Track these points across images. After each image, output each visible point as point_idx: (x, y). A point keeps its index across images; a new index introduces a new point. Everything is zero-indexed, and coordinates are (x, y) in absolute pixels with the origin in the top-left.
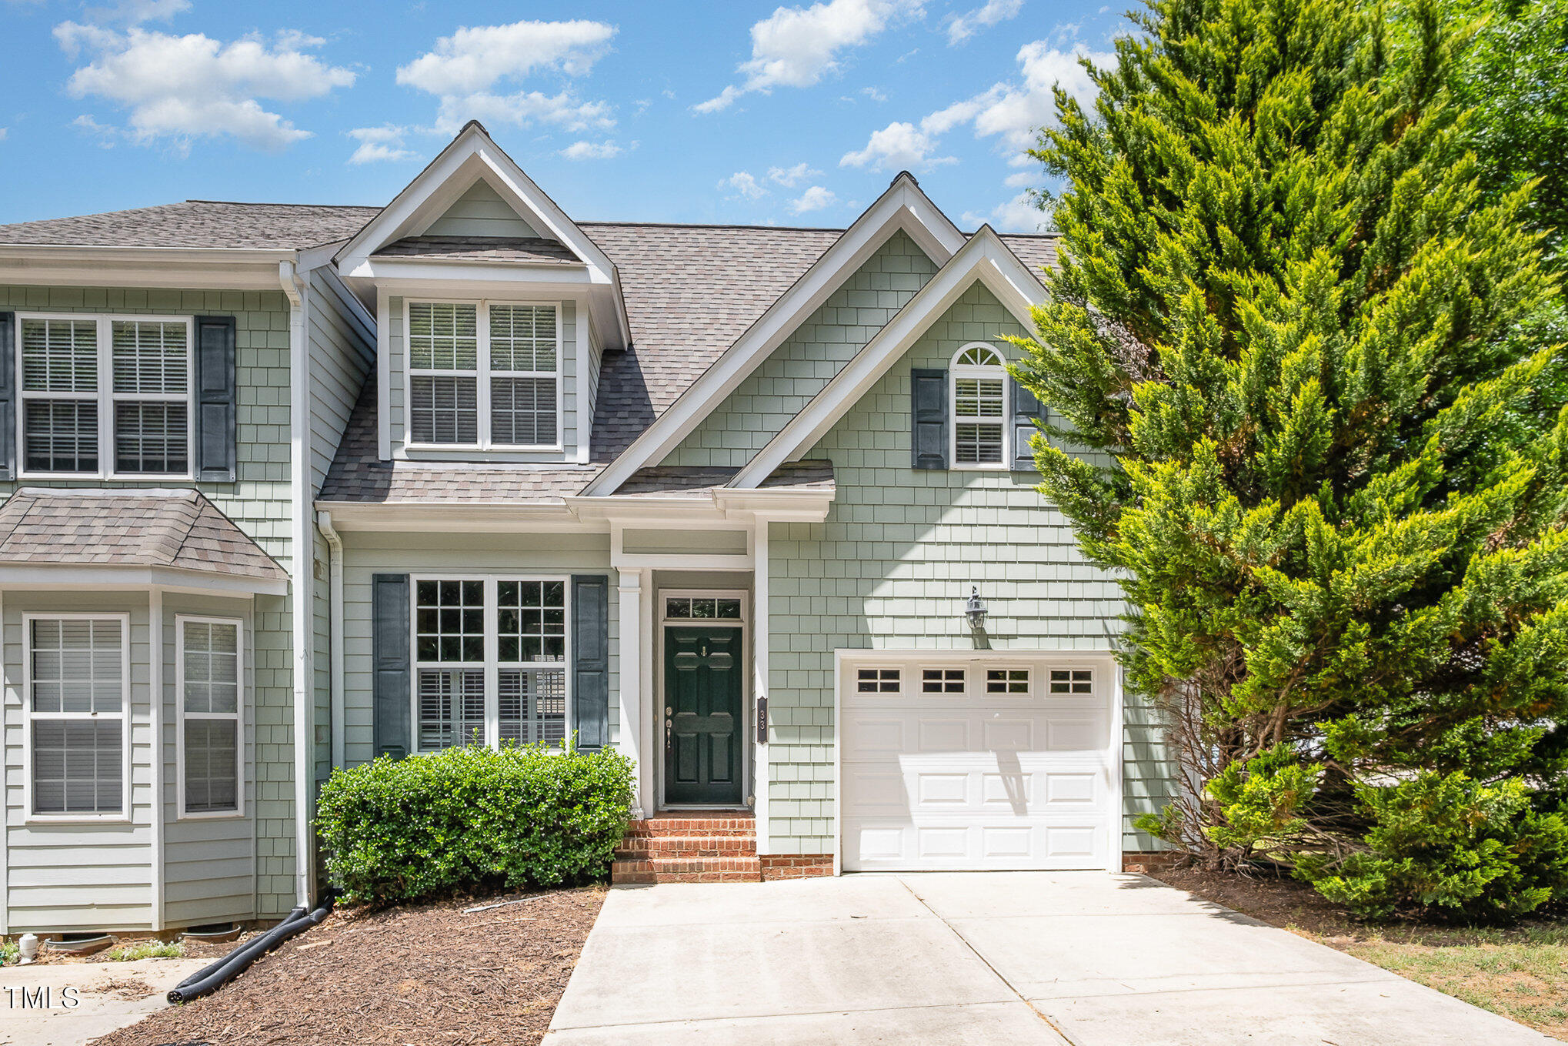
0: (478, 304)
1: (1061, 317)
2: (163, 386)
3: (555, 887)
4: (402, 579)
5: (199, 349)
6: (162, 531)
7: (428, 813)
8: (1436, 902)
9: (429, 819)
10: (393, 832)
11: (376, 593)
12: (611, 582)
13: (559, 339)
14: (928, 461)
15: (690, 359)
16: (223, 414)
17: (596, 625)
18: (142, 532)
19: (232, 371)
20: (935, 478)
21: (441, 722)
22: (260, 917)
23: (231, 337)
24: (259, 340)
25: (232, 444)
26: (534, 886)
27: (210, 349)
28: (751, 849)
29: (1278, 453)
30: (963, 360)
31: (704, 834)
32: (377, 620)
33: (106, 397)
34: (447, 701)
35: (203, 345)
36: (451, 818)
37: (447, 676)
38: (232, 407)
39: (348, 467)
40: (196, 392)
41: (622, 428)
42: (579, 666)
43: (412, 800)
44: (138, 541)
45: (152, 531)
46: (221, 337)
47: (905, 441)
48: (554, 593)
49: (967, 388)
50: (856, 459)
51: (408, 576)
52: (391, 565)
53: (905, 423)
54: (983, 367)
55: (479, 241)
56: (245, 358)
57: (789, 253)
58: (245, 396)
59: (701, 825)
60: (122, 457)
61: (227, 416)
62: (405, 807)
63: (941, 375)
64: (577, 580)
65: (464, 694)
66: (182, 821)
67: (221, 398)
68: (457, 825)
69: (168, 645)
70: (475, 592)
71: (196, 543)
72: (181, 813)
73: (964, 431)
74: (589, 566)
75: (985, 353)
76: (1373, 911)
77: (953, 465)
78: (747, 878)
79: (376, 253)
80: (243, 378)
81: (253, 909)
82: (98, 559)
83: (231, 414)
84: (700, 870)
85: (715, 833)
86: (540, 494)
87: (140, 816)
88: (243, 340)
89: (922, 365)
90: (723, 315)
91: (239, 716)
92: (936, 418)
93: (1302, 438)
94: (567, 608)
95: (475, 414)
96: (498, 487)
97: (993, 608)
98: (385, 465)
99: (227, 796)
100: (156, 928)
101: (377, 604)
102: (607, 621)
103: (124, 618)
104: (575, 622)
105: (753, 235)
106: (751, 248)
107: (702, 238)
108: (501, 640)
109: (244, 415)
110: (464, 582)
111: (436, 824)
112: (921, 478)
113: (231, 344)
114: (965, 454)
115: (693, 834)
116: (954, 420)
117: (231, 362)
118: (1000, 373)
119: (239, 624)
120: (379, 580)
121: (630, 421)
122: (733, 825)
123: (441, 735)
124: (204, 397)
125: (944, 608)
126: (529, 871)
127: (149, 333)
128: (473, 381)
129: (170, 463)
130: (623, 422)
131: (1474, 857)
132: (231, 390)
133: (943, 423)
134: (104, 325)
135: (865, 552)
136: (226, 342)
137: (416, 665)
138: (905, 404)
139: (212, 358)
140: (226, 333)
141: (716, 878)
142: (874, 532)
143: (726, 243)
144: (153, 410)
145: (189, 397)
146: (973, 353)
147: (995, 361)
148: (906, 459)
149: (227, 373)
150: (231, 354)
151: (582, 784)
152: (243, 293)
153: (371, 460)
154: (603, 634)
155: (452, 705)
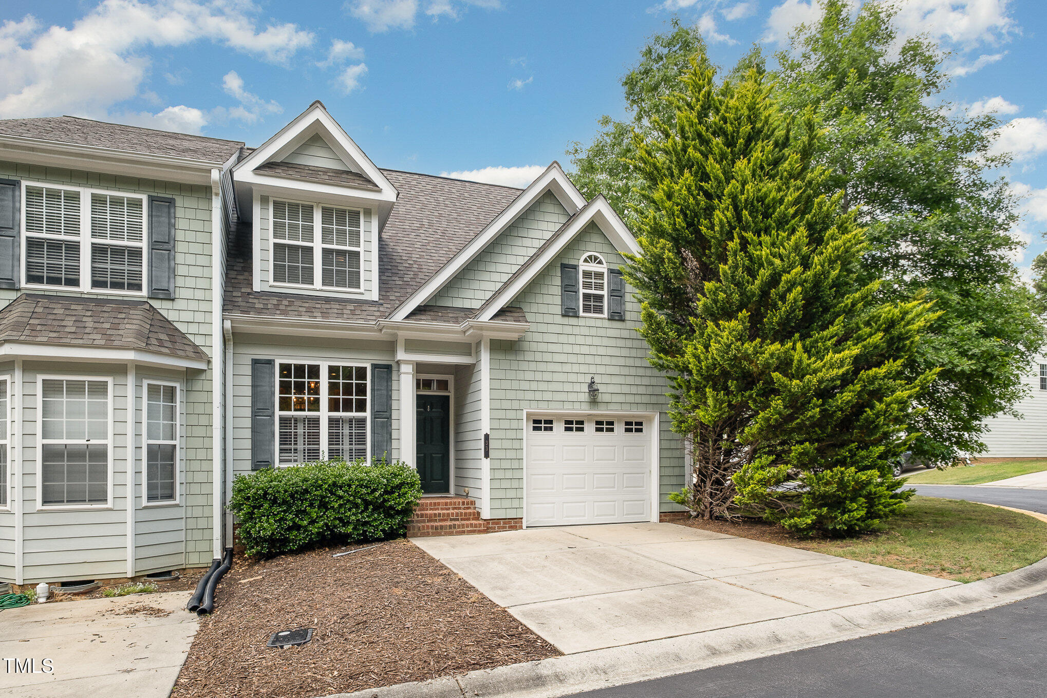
0: (315, 205)
1: (658, 245)
2: (108, 235)
3: (379, 540)
4: (270, 363)
5: (150, 216)
6: (134, 327)
7: (306, 499)
8: (835, 528)
9: (307, 503)
10: (284, 511)
11: (253, 369)
12: (394, 368)
13: (362, 229)
14: (569, 312)
15: (416, 246)
16: (167, 257)
17: (384, 392)
18: (121, 326)
19: (173, 231)
20: (573, 321)
21: (293, 447)
22: (188, 566)
23: (172, 210)
24: (190, 214)
25: (172, 275)
26: (366, 540)
27: (158, 216)
28: (477, 516)
29: (775, 320)
30: (586, 261)
31: (449, 509)
32: (254, 386)
33: (86, 240)
34: (296, 435)
35: (154, 213)
36: (321, 501)
37: (296, 420)
38: (173, 252)
39: (235, 294)
40: (149, 242)
41: (390, 282)
42: (375, 416)
43: (296, 492)
44: (121, 332)
45: (127, 326)
46: (166, 210)
47: (558, 300)
48: (361, 373)
49: (587, 274)
50: (534, 308)
51: (274, 360)
52: (263, 353)
53: (557, 290)
54: (595, 265)
55: (316, 169)
56: (181, 224)
57: (450, 192)
58: (180, 247)
59: (446, 504)
60: (95, 278)
61: (169, 258)
62: (292, 496)
63: (575, 267)
64: (375, 367)
65: (306, 431)
66: (146, 508)
67: (166, 247)
68: (324, 505)
69: (138, 398)
70: (314, 371)
71: (155, 336)
72: (145, 502)
73: (587, 297)
74: (381, 359)
75: (596, 258)
76: (808, 533)
77: (581, 313)
78: (480, 532)
79: (256, 169)
80: (180, 235)
81: (183, 562)
82: (95, 342)
83: (172, 257)
84: (455, 528)
85: (454, 509)
86: (356, 317)
87: (119, 505)
88: (180, 212)
89: (566, 262)
90: (425, 222)
91: (176, 442)
92: (573, 289)
93: (789, 314)
94: (369, 382)
95: (312, 268)
96: (330, 311)
97: (602, 388)
98: (256, 294)
99: (168, 492)
100: (129, 575)
101: (254, 376)
102: (391, 390)
103: (110, 380)
104: (373, 390)
105: (428, 179)
106: (429, 187)
107: (400, 178)
108: (330, 400)
109: (180, 258)
110: (309, 366)
111: (311, 505)
112: (566, 320)
113: (172, 215)
114: (587, 309)
115: (442, 509)
116: (582, 291)
117: (172, 226)
118: (603, 269)
119: (177, 385)
120: (255, 362)
121: (393, 278)
122: (463, 503)
123: (293, 454)
124: (154, 245)
125: (577, 388)
126: (365, 532)
127: (116, 202)
128: (311, 249)
129: (129, 284)
130: (389, 278)
131: (855, 506)
132: (172, 242)
133: (576, 292)
134: (86, 194)
135: (538, 357)
136: (169, 213)
137: (278, 413)
138: (558, 281)
139: (159, 222)
140: (169, 207)
141: (463, 533)
142: (543, 347)
143: (414, 183)
144: (118, 252)
145: (144, 245)
146: (590, 257)
147: (600, 262)
148: (558, 310)
149: (169, 233)
150: (173, 221)
151: (397, 481)
152: (181, 184)
153: (249, 290)
154: (389, 397)
155: (298, 437)
